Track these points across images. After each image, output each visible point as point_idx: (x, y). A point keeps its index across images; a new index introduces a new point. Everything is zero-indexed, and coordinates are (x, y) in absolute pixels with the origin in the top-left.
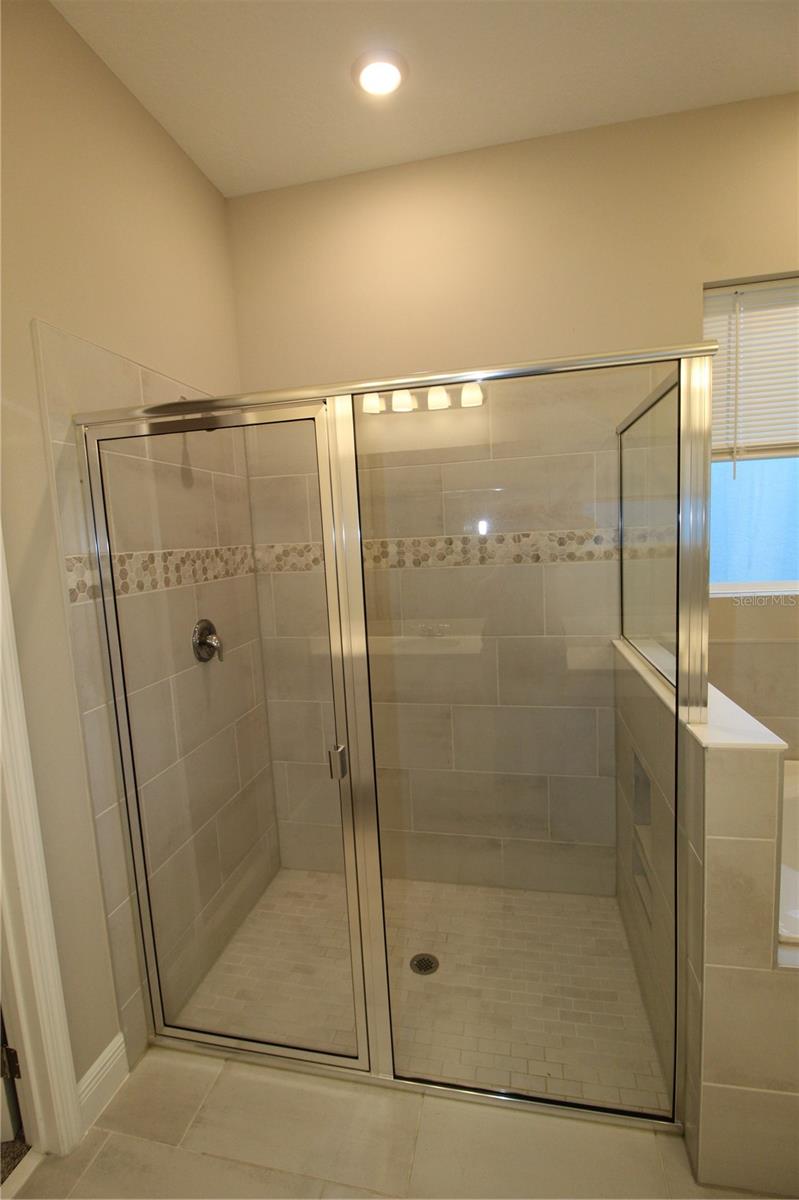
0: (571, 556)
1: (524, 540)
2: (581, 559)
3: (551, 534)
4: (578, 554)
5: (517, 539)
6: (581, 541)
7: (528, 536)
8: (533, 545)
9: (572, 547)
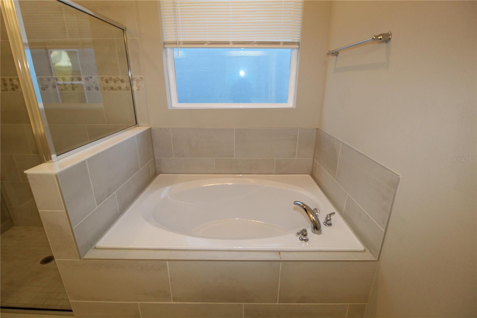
0: (112, 88)
1: (90, 79)
2: (116, 90)
3: (102, 77)
4: (114, 87)
5: (87, 79)
6: (115, 81)
7: (91, 78)
8: (94, 82)
9: (112, 84)
